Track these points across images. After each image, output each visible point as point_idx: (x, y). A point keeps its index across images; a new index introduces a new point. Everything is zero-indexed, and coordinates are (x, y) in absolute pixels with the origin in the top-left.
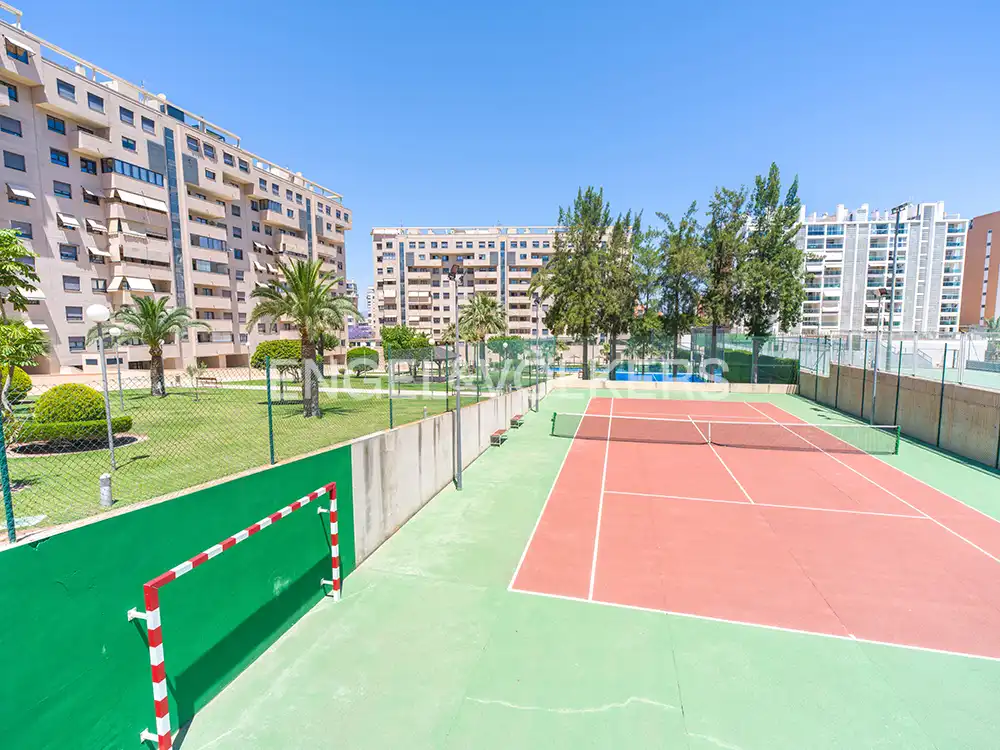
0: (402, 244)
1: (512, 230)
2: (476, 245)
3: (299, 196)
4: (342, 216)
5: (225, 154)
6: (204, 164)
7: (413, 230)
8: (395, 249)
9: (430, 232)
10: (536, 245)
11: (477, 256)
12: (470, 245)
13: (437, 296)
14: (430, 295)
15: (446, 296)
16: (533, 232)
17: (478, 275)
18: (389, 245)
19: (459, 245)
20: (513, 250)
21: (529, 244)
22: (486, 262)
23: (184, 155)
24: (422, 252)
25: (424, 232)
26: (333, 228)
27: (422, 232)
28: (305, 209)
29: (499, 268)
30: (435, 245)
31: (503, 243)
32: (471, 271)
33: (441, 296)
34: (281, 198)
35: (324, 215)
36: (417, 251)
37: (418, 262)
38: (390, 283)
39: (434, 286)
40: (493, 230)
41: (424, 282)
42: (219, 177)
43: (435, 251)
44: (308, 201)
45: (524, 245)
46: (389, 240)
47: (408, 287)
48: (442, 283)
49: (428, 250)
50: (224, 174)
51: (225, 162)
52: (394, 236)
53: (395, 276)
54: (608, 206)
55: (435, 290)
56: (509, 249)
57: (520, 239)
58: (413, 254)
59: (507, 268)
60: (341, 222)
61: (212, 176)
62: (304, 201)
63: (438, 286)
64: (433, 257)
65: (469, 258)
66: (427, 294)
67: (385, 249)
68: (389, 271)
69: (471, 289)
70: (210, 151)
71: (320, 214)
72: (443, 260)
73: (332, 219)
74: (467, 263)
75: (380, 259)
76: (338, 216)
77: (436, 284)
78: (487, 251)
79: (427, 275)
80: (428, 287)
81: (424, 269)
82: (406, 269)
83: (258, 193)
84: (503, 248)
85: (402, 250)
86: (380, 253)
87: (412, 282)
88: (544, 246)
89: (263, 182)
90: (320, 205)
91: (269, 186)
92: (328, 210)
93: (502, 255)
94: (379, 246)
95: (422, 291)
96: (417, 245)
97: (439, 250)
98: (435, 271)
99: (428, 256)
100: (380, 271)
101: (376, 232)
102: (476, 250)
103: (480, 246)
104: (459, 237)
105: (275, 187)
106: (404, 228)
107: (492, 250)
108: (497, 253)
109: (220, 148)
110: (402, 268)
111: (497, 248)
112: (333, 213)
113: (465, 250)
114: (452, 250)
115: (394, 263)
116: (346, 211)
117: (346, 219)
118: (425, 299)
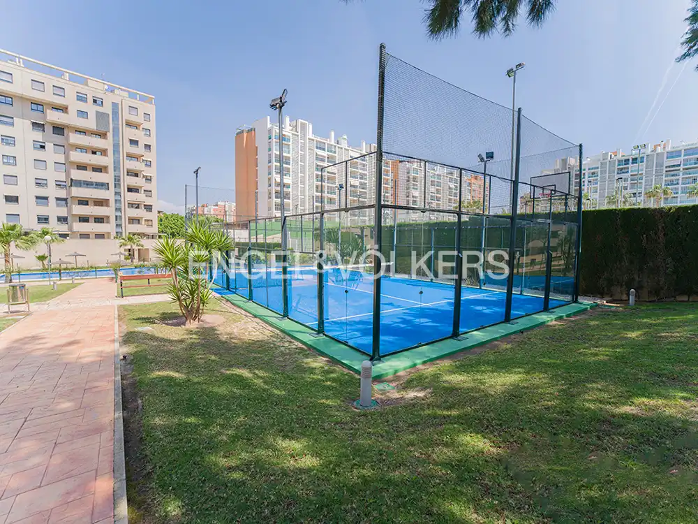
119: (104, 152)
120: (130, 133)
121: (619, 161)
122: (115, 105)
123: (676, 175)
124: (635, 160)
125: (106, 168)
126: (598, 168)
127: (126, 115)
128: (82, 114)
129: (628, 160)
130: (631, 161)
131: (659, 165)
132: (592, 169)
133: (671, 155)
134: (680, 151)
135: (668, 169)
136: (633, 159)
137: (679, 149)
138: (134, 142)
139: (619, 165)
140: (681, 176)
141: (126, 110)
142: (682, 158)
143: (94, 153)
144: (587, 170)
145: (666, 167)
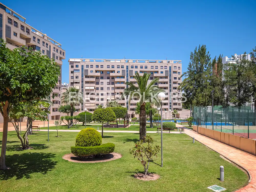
0: (82, 66)
1: (131, 61)
2: (116, 67)
3: (47, 44)
4: (62, 53)
5: (21, 25)
6: (13, 29)
7: (87, 60)
8: (80, 68)
9: (95, 61)
10: (142, 67)
11: (116, 72)
12: (113, 67)
13: (97, 89)
14: (95, 88)
15: (102, 89)
16: (140, 62)
17: (117, 80)
18: (77, 66)
19: (108, 67)
20: (132, 69)
21: (139, 67)
22: (120, 74)
23: (6, 25)
24: (92, 69)
25: (92, 61)
26: (58, 58)
27: (91, 61)
28: (49, 50)
29: (126, 77)
30: (97, 66)
31: (127, 67)
32: (113, 78)
33: (100, 89)
34: (40, 45)
35: (55, 53)
36: (90, 69)
37: (90, 74)
38: (76, 83)
39: (97, 84)
40: (123, 61)
41: (92, 82)
42: (18, 35)
43: (97, 69)
44: (50, 46)
45: (136, 67)
46: (77, 64)
47: (85, 85)
48: (100, 83)
49: (94, 69)
50: (20, 34)
51: (21, 29)
52: (79, 62)
53: (79, 80)
54: (208, 53)
55: (97, 86)
56: (130, 69)
57: (135, 64)
58: (87, 70)
59: (129, 77)
60: (62, 56)
61: (15, 34)
62: (48, 46)
63: (98, 84)
64: (96, 71)
65: (112, 72)
66: (93, 88)
67: (75, 68)
68: (76, 78)
69: (113, 86)
70: (16, 24)
71: (54, 52)
72: (101, 73)
73: (58, 54)
74: (111, 74)
75: (72, 72)
76: (61, 53)
77: (98, 83)
78: (120, 70)
79: (94, 80)
80: (94, 85)
81: (92, 77)
82: (84, 76)
83: (32, 43)
84: (127, 68)
85: (82, 69)
86: (72, 70)
87: (87, 82)
88: (145, 68)
89: (34, 38)
90: (54, 48)
91: (36, 40)
92: (57, 50)
93: (127, 71)
94: (72, 67)
95: (91, 87)
96: (90, 66)
97: (100, 69)
98: (97, 78)
99: (94, 71)
100: (72, 77)
101: (71, 60)
102: (116, 69)
103: (118, 68)
104: (108, 63)
105: (39, 40)
106: (83, 59)
107: (123, 69)
108: (125, 70)
109: (19, 23)
110: (82, 76)
111: (125, 68)
112: (59, 52)
113: (111, 69)
114: (105, 69)
115: (79, 74)
116: (64, 51)
117: (63, 54)
118: (93, 90)
119: (167, 83)
120: (174, 75)
122: (170, 67)
125: (167, 87)
127: (173, 70)
128: (162, 72)
138: (175, 78)
141: (173, 67)
143: (164, 83)
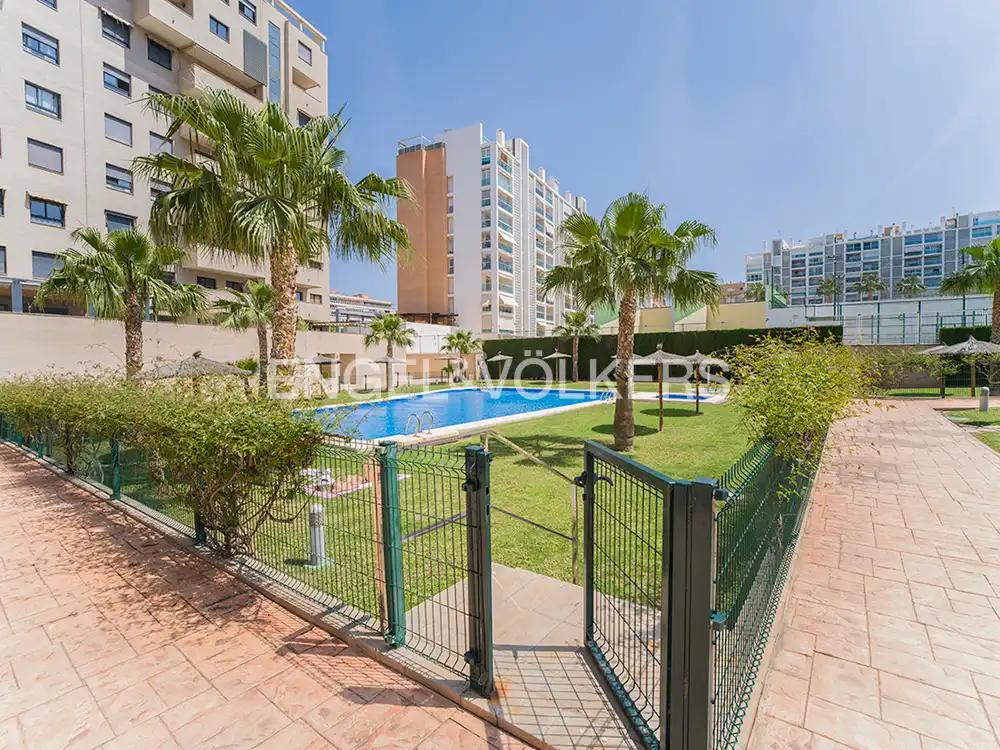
121: (848, 246)
123: (917, 265)
124: (867, 245)
126: (821, 253)
129: (859, 245)
130: (862, 245)
131: (898, 251)
132: (814, 254)
133: (910, 240)
134: (920, 236)
135: (907, 257)
136: (865, 244)
137: (919, 233)
139: (848, 251)
140: (923, 266)
142: (923, 244)
144: (807, 255)
145: (906, 254)
